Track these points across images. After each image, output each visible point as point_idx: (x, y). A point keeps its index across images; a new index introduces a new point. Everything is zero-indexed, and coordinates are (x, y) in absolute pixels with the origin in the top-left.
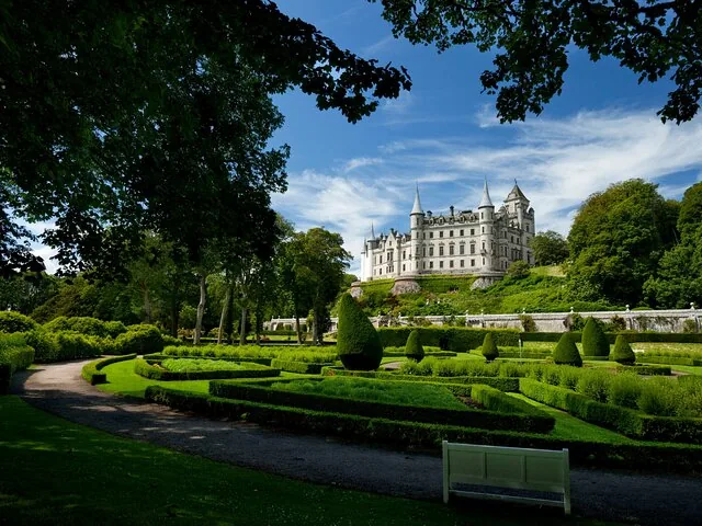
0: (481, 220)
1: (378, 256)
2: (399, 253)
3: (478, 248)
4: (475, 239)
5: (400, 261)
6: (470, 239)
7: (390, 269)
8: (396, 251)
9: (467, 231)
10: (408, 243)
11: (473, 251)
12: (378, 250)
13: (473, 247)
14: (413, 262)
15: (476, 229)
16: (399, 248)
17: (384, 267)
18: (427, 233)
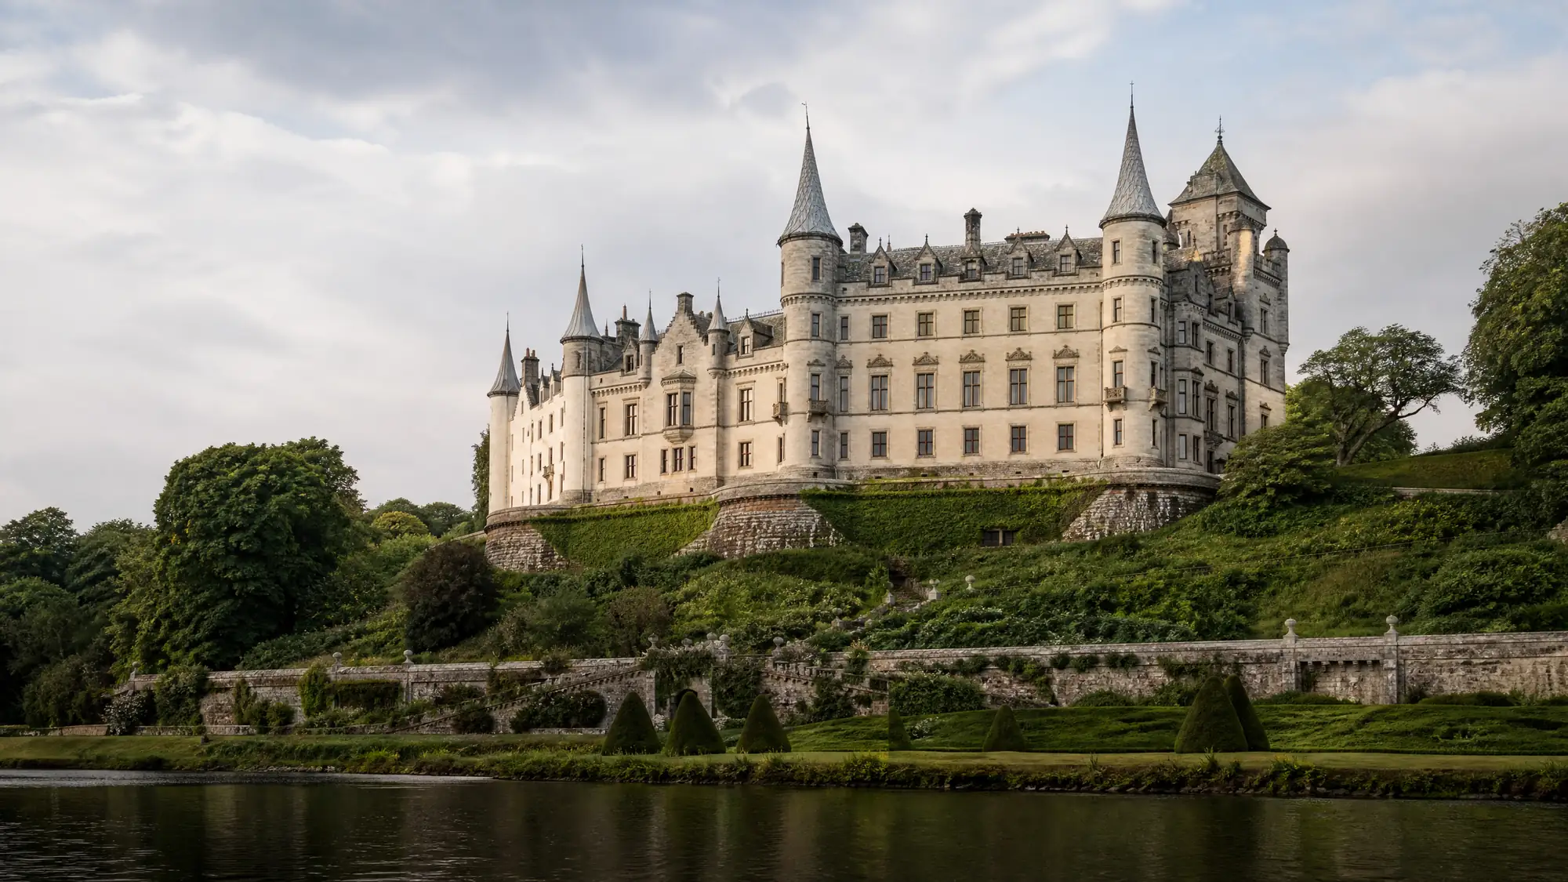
0: (1108, 271)
1: (615, 405)
2: (721, 397)
3: (1091, 381)
4: (1074, 341)
5: (722, 424)
6: (1057, 342)
7: (677, 459)
8: (706, 387)
9: (1042, 309)
10: (767, 355)
11: (1065, 391)
12: (615, 378)
13: (1065, 376)
14: (796, 429)
15: (1084, 305)
16: (722, 371)
17: (650, 447)
18: (860, 316)
